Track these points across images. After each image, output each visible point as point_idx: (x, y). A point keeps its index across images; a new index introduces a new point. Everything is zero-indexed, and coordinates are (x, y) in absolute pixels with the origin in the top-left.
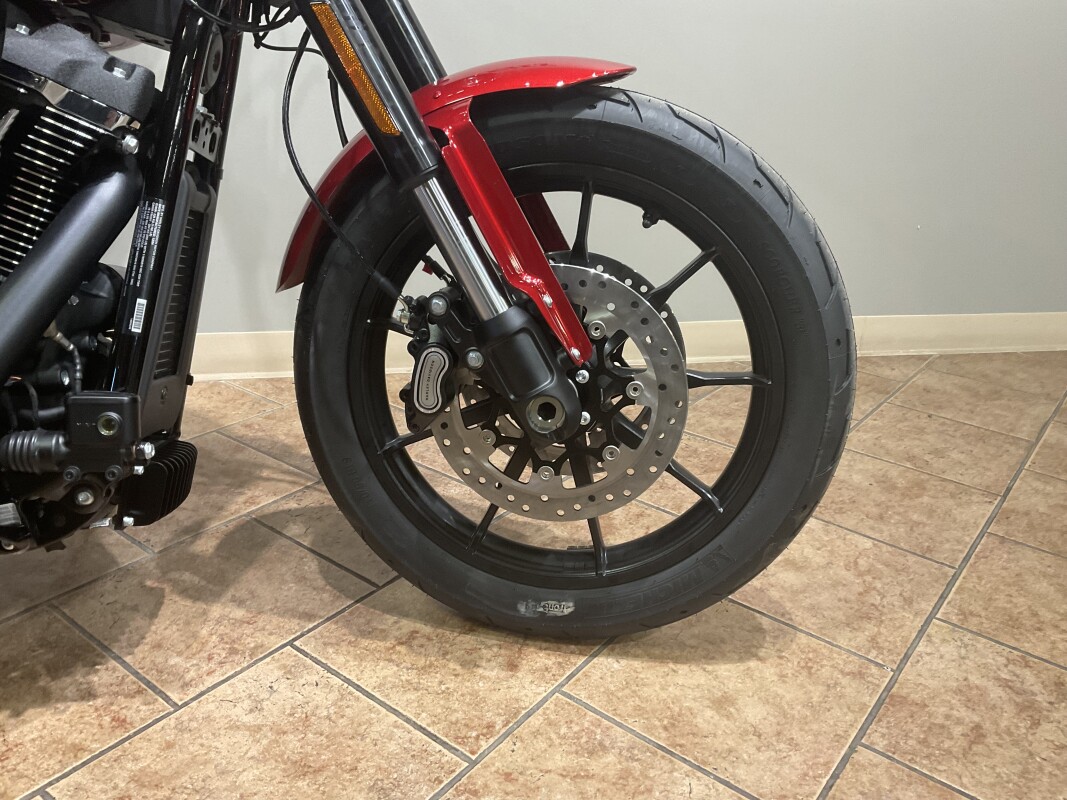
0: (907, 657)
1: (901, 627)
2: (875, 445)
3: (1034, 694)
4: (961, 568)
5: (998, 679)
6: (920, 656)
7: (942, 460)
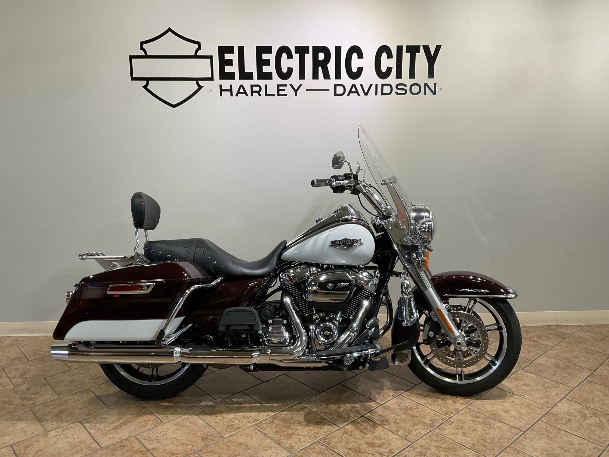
0: (555, 406)
1: (554, 400)
2: (556, 355)
3: (586, 414)
4: (575, 388)
5: (578, 412)
6: (558, 406)
7: (577, 360)
